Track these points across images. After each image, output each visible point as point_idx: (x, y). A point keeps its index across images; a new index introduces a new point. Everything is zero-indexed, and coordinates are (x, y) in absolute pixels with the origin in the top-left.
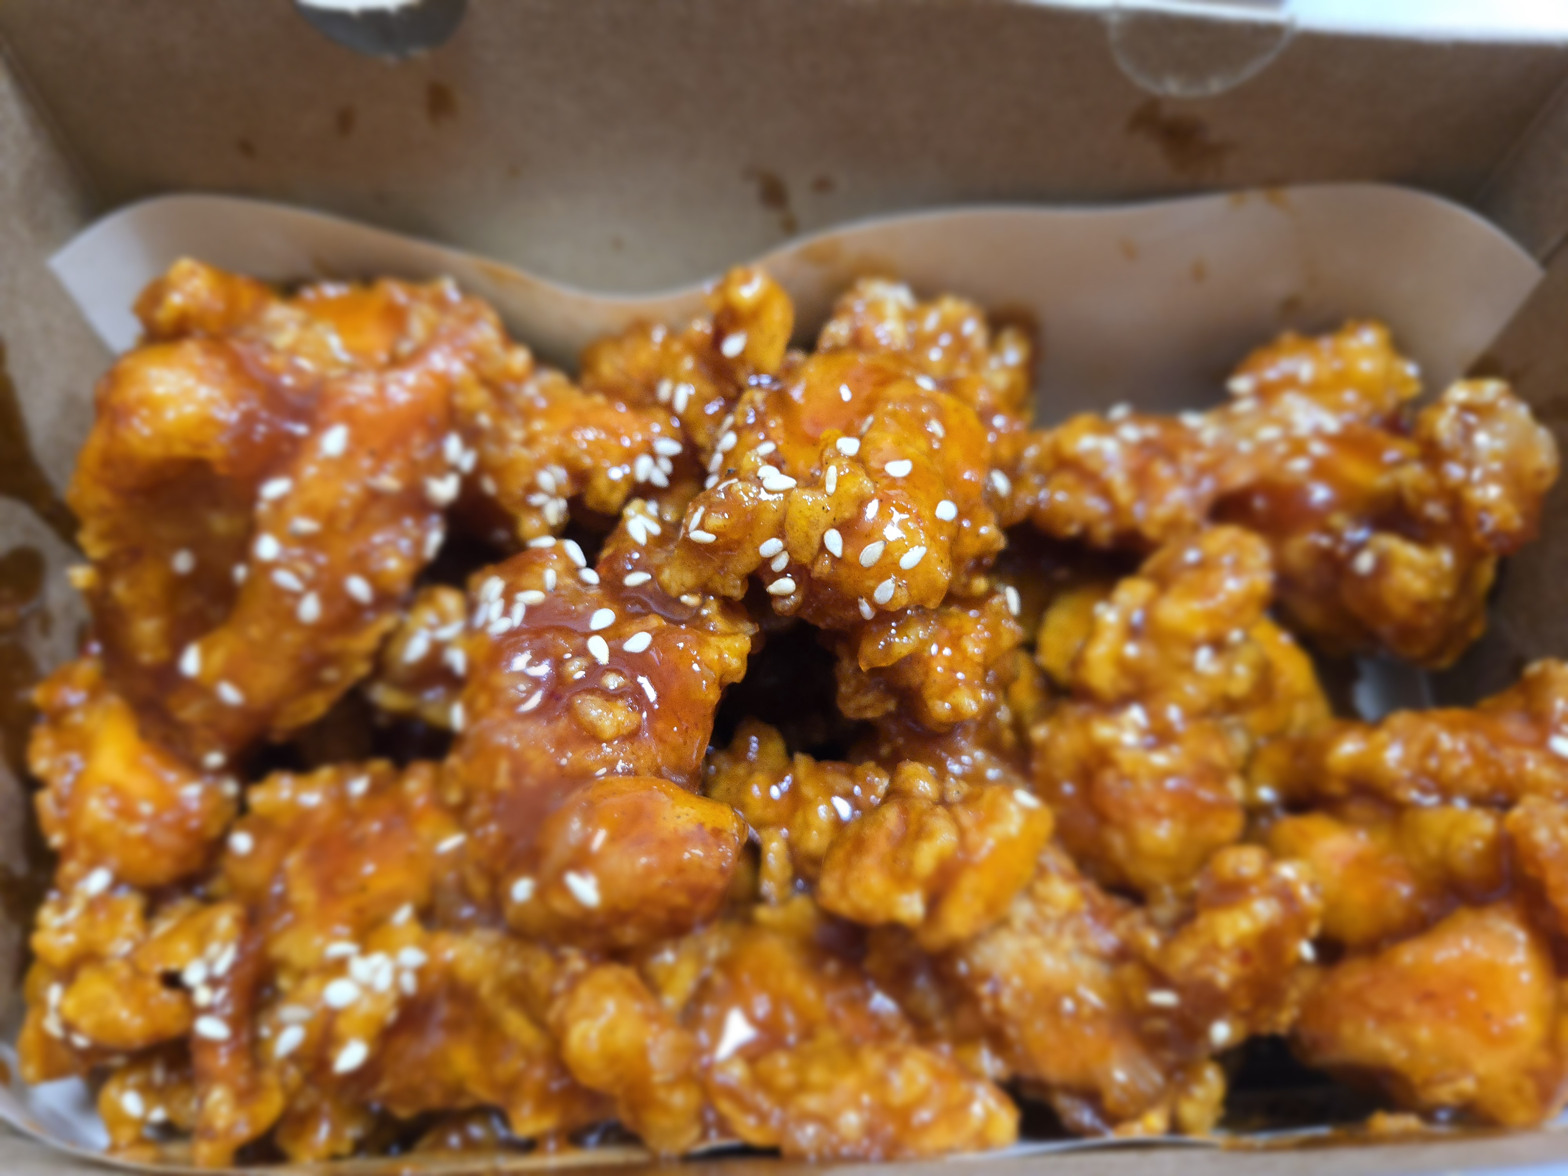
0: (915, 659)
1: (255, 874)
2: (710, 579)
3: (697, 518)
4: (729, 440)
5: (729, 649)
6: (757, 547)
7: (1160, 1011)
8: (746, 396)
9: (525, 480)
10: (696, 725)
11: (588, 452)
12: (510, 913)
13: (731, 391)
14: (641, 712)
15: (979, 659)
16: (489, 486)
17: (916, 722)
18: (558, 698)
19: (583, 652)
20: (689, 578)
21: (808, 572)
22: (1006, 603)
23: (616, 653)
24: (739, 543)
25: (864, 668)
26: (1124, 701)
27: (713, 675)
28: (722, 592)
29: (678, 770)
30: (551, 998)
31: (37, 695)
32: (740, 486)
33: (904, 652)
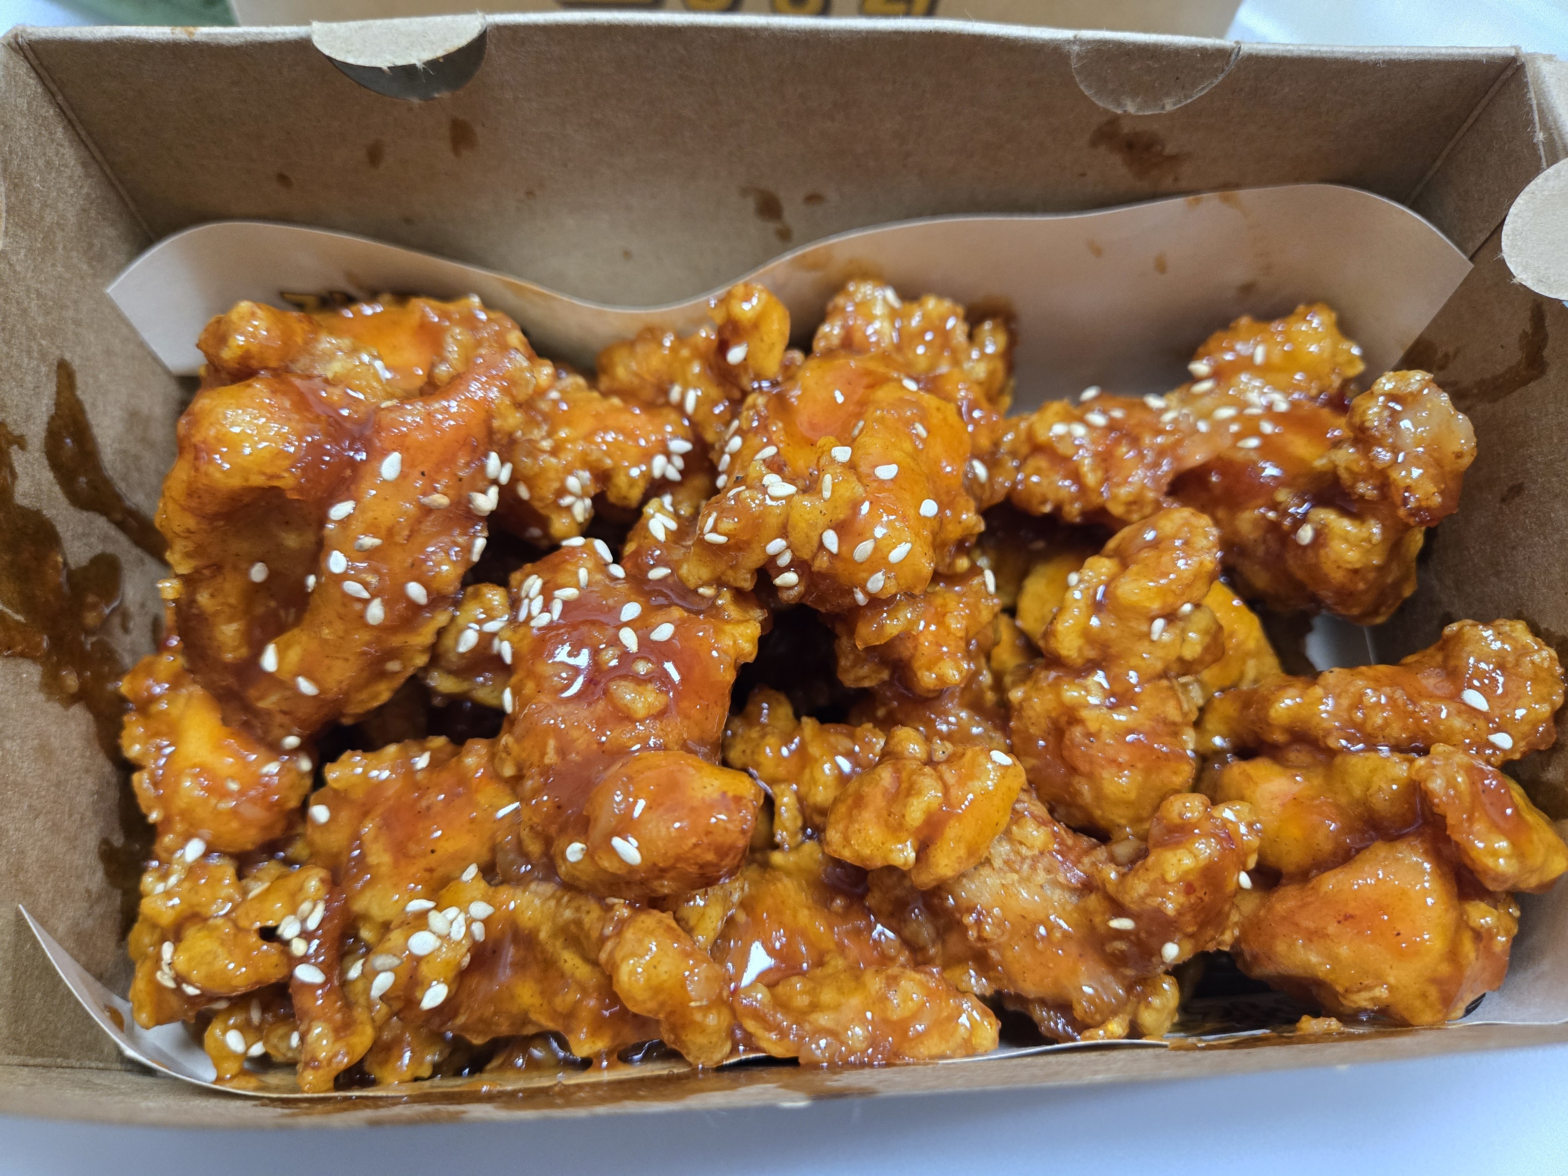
0: (906, 636)
1: (335, 840)
2: (723, 573)
3: (710, 522)
4: (736, 443)
5: (741, 635)
6: (765, 546)
7: (1120, 934)
8: (750, 400)
9: (556, 485)
10: (716, 703)
11: (607, 454)
12: (562, 869)
13: (737, 394)
14: (668, 693)
15: (961, 634)
16: (523, 492)
17: (907, 688)
18: (596, 684)
19: (615, 642)
20: (705, 573)
21: (810, 566)
22: (984, 584)
23: (644, 642)
24: (748, 543)
25: (860, 646)
26: (1091, 666)
27: (729, 660)
28: (735, 585)
29: (702, 742)
30: (603, 940)
31: (124, 686)
32: (747, 493)
33: (895, 632)
